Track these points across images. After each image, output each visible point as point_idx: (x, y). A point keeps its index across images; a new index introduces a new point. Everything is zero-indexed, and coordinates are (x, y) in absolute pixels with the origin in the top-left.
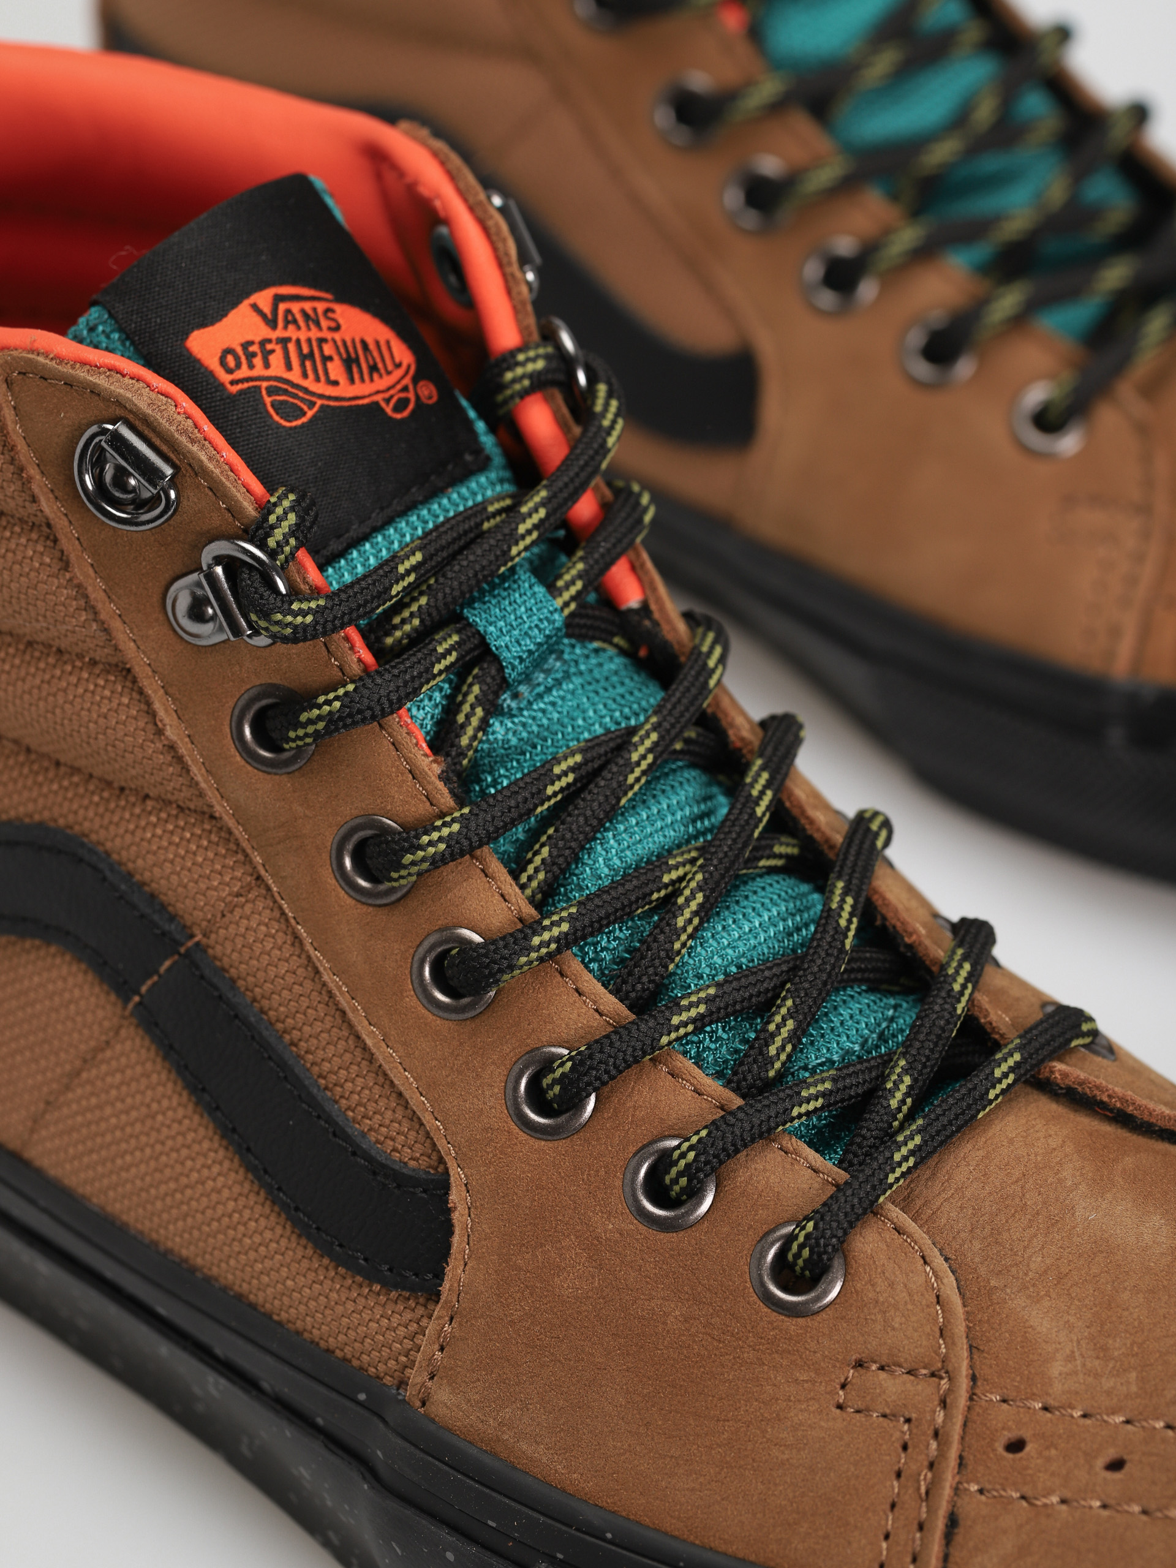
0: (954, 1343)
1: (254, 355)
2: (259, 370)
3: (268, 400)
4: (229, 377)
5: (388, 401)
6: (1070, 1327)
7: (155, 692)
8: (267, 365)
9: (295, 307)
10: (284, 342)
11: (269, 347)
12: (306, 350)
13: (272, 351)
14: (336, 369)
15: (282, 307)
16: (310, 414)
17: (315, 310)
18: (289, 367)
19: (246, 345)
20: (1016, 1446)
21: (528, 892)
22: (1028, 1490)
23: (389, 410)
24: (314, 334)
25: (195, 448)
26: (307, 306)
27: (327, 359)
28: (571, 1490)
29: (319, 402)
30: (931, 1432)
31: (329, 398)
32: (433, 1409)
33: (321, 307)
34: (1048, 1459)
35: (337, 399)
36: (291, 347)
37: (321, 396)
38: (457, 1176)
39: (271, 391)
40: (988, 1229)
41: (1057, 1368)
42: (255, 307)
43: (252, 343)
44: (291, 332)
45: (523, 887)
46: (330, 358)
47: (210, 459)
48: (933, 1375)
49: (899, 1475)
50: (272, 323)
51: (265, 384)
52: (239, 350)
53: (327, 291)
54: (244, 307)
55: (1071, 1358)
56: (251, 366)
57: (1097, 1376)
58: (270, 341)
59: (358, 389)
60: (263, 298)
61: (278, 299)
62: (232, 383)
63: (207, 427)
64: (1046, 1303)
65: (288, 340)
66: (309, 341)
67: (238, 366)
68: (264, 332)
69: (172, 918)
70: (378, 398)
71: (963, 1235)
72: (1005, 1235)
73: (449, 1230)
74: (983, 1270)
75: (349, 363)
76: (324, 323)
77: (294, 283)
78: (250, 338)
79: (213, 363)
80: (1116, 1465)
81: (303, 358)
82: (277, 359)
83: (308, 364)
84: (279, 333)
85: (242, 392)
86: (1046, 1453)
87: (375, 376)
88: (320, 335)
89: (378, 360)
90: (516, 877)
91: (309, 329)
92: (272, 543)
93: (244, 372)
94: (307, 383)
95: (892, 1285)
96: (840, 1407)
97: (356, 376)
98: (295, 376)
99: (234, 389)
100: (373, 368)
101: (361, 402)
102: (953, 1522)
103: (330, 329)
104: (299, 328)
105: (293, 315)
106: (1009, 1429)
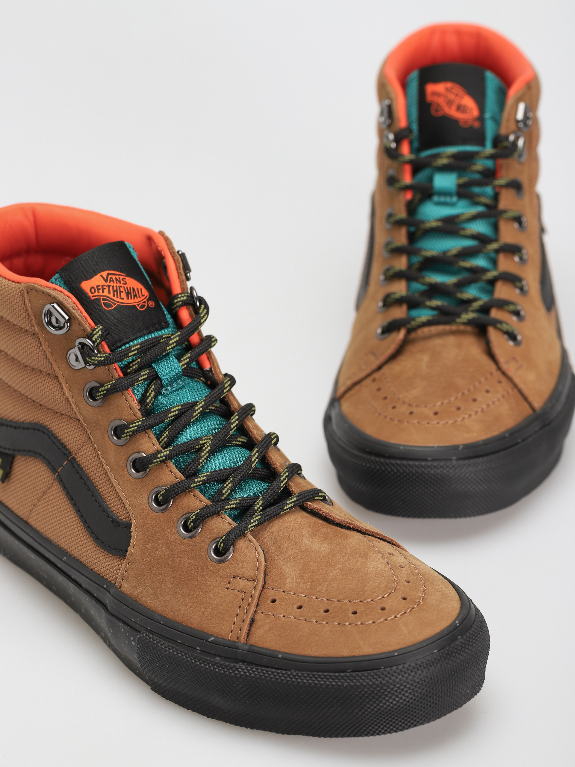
0: (260, 572)
1: (100, 289)
2: (101, 293)
3: (102, 302)
4: (92, 295)
5: (138, 305)
6: (294, 570)
7: (64, 382)
8: (103, 292)
9: (114, 277)
10: (109, 286)
11: (104, 287)
12: (115, 289)
13: (105, 288)
14: (123, 295)
15: (110, 276)
16: (114, 306)
17: (120, 278)
18: (109, 293)
19: (97, 286)
20: (274, 601)
21: (162, 444)
22: (274, 613)
23: (138, 308)
24: (118, 284)
25: (75, 312)
26: (117, 277)
27: (121, 292)
28: (154, 610)
29: (117, 304)
30: (250, 596)
31: (121, 303)
32: (123, 589)
33: (121, 277)
34: (282, 605)
35: (123, 303)
36: (111, 288)
37: (118, 302)
38: (133, 522)
39: (103, 299)
40: (278, 543)
41: (288, 581)
42: (102, 276)
43: (100, 286)
44: (112, 283)
45: (160, 443)
46: (122, 292)
47: (79, 315)
48: (253, 581)
49: (240, 607)
50: (106, 281)
51: (102, 297)
52: (96, 288)
53: (124, 273)
54: (98, 276)
55: (293, 578)
56: (98, 292)
57: (299, 583)
58: (105, 286)
59: (130, 301)
60: (104, 274)
61: (109, 274)
62: (93, 296)
63: (80, 306)
64: (289, 564)
65: (111, 286)
66: (116, 286)
67: (95, 292)
68: (104, 283)
69: (67, 450)
70: (136, 304)
71: (270, 545)
72: (282, 546)
73: (130, 537)
74: (273, 555)
75: (128, 294)
76: (122, 282)
77: (114, 270)
78: (99, 284)
79: (88, 290)
80: (300, 607)
81: (114, 291)
82: (106, 291)
83: (115, 293)
84: (108, 283)
85: (95, 299)
86: (281, 603)
87: (135, 298)
88: (120, 285)
89: (137, 294)
90: (158, 440)
91: (117, 283)
92: (93, 339)
93: (97, 294)
94: (115, 298)
95: (246, 555)
96: (227, 589)
97: (129, 297)
98: (111, 296)
99: (93, 298)
100: (135, 296)
101: (130, 305)
102: (253, 621)
103: (123, 284)
104: (114, 283)
105: (113, 279)
106: (272, 597)
